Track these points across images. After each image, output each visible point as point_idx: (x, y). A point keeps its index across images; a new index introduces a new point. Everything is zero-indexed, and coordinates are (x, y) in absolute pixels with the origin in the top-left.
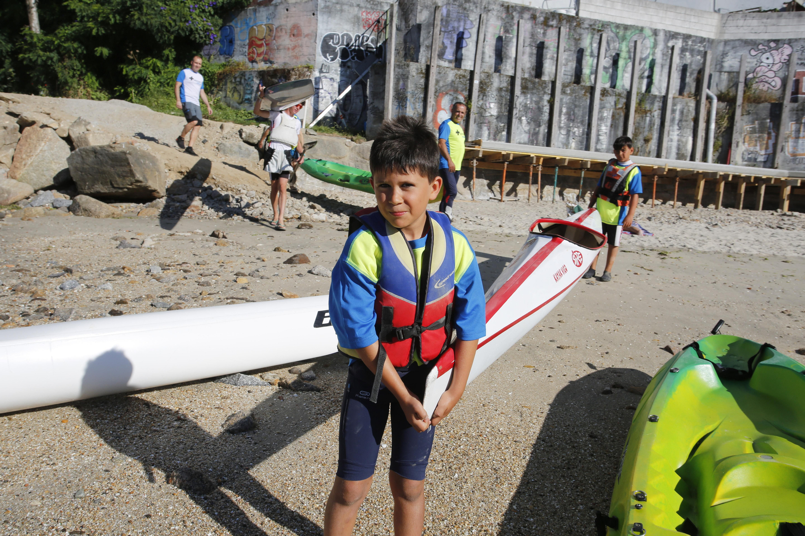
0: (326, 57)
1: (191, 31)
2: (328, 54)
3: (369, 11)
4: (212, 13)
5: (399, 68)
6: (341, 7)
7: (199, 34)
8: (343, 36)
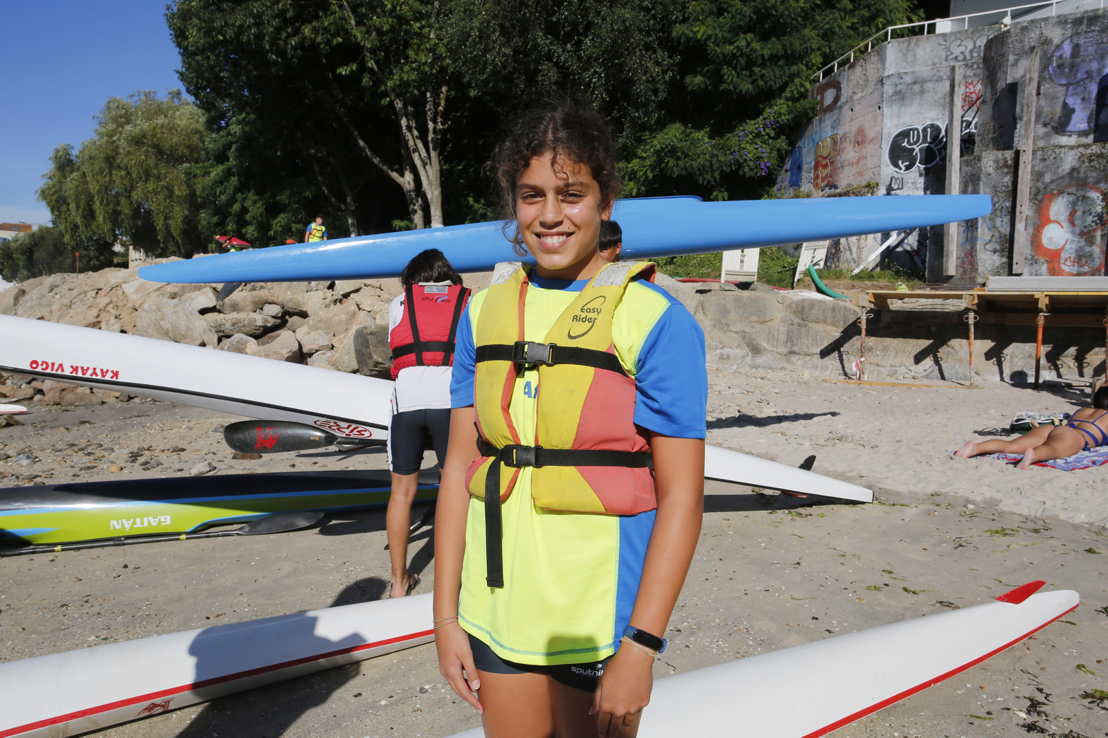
0: (897, 166)
1: (739, 165)
2: (900, 162)
3: (970, 81)
4: (772, 135)
5: (967, 166)
6: (922, 87)
7: (749, 166)
8: (925, 130)
